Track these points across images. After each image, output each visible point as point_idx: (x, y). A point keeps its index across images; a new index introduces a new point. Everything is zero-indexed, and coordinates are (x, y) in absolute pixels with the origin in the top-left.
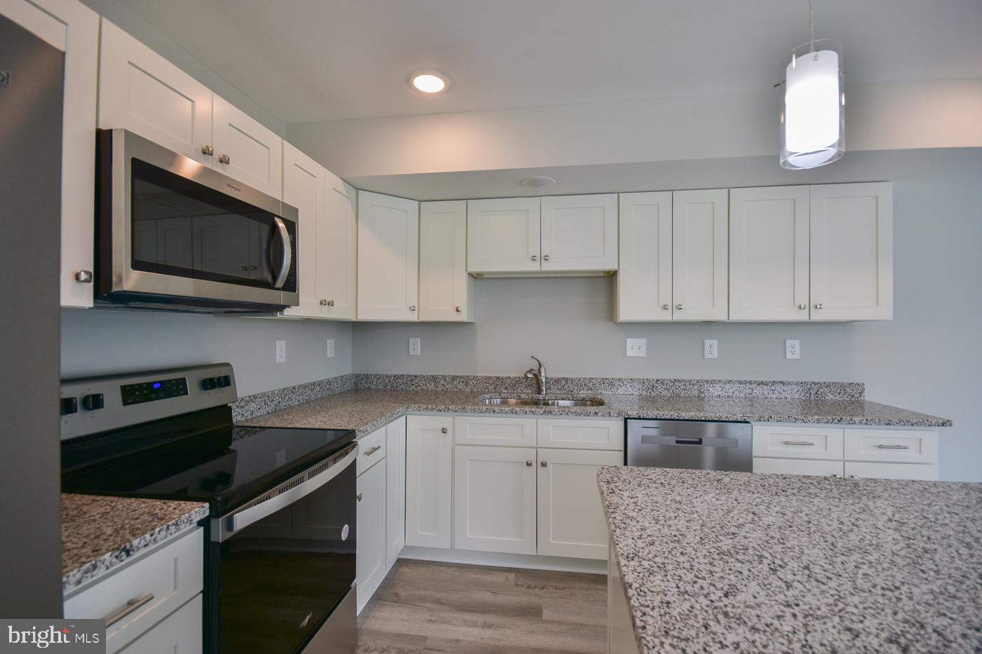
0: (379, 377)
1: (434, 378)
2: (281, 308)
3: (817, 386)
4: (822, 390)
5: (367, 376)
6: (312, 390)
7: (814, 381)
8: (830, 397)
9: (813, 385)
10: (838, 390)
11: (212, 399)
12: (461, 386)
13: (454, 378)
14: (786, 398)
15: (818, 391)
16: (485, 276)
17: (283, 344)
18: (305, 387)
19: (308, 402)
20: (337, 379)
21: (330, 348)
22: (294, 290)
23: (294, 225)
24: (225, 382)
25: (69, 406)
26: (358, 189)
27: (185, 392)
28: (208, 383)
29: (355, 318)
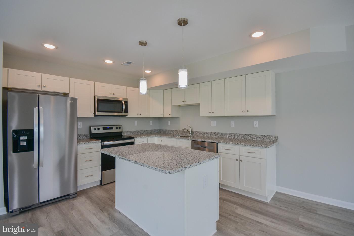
0: (163, 130)
1: (172, 131)
2: (127, 116)
3: (262, 136)
4: (264, 138)
5: (161, 130)
6: (144, 132)
7: (261, 135)
8: (266, 140)
9: (261, 136)
10: (269, 138)
11: (118, 130)
12: (177, 133)
13: (175, 131)
14: (252, 139)
15: (262, 138)
16: (181, 106)
17: (137, 122)
18: (142, 131)
19: (143, 134)
20: (152, 130)
21: (151, 123)
22: (127, 112)
23: (127, 101)
24: (120, 128)
25: (95, 129)
26: (149, 90)
27: (113, 129)
28: (117, 128)
29: (149, 117)
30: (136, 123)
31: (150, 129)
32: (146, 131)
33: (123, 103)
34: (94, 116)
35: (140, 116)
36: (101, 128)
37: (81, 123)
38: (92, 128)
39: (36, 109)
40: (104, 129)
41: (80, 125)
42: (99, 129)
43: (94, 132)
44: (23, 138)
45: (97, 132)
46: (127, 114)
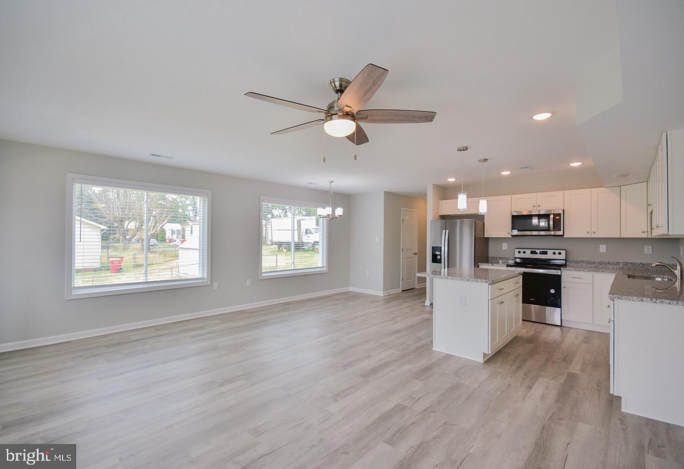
18: (619, 263)
19: (621, 269)
21: (647, 249)
22: (560, 230)
23: (560, 214)
24: (560, 253)
25: (519, 252)
26: (620, 186)
27: (547, 254)
28: (554, 253)
29: (619, 237)
30: (603, 248)
33: (552, 216)
34: (510, 236)
35: (593, 236)
36: (528, 252)
37: (506, 244)
38: (517, 251)
39: (444, 231)
40: (533, 253)
41: (505, 246)
42: (524, 252)
43: (517, 255)
44: (438, 253)
45: (522, 255)
46: (561, 233)
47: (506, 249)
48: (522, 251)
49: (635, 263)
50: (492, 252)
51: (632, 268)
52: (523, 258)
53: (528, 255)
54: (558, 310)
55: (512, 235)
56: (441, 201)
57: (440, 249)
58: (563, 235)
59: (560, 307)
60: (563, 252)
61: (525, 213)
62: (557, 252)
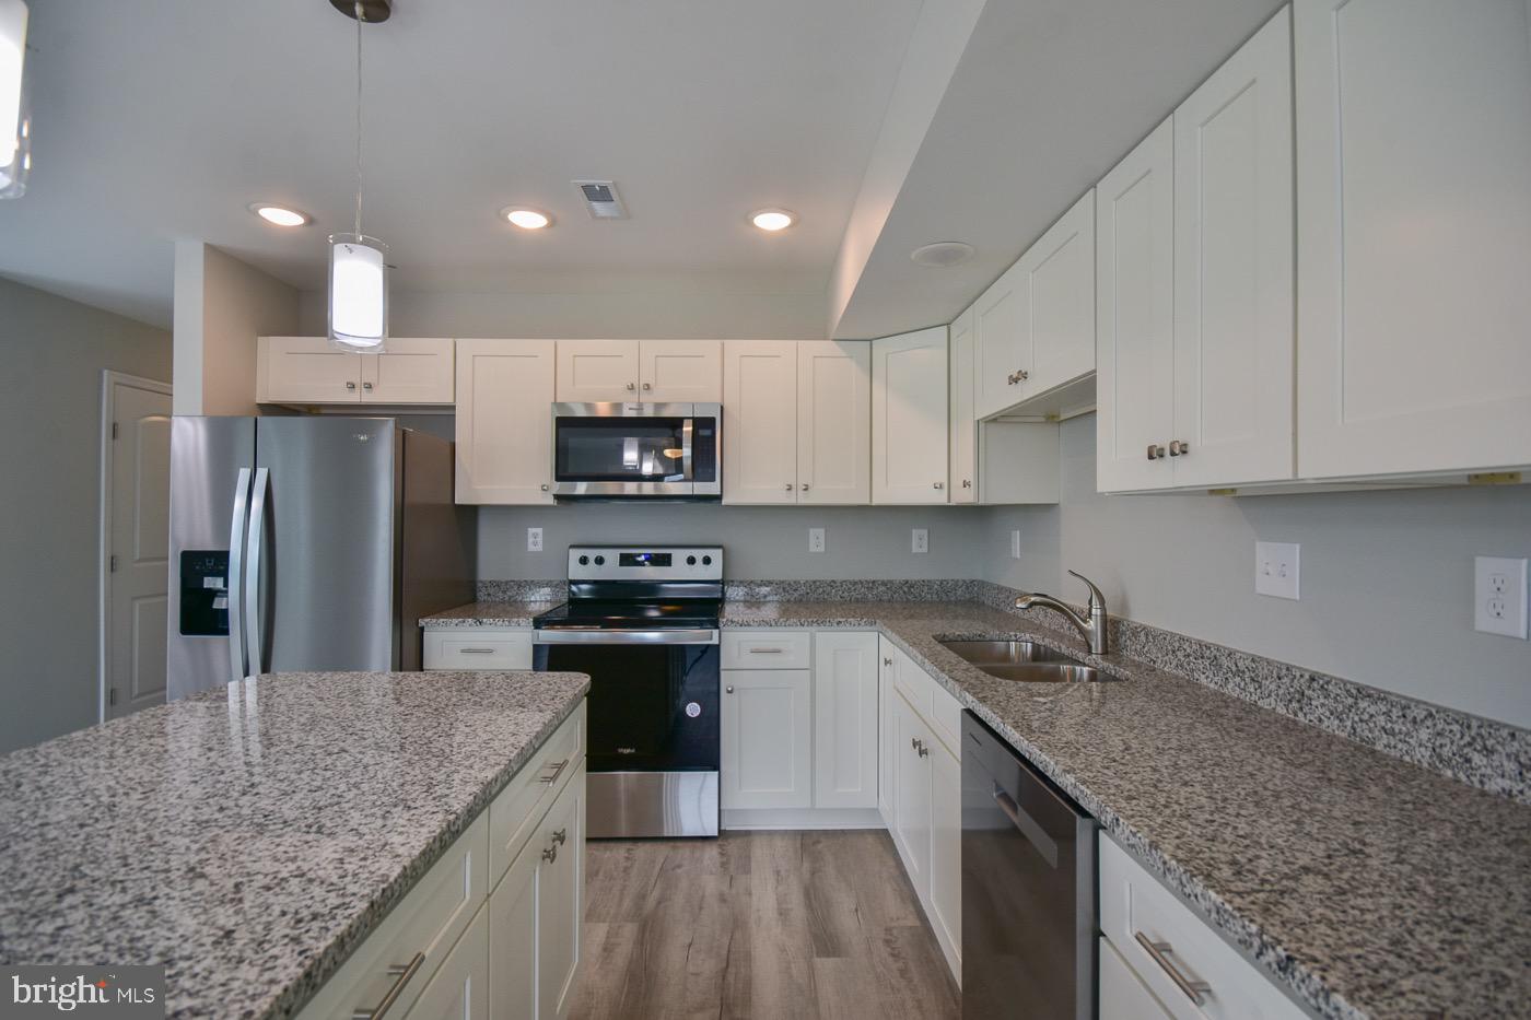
0: (991, 588)
17: (821, 532)
18: (855, 583)
19: (862, 601)
20: (928, 584)
21: (919, 540)
22: (713, 480)
23: (713, 420)
24: (707, 561)
25: (584, 561)
26: (871, 340)
27: (670, 565)
28: (691, 561)
29: (865, 501)
30: (817, 539)
31: (914, 576)
32: (884, 583)
33: (688, 429)
34: (550, 501)
35: (803, 500)
36: (611, 557)
37: (539, 531)
38: (576, 554)
39: (244, 475)
40: (627, 560)
41: (536, 538)
42: (600, 561)
43: (576, 571)
44: (212, 583)
45: (592, 572)
46: (710, 488)
47: (539, 548)
48: (592, 554)
49: (891, 582)
50: (491, 563)
51: (885, 598)
52: (595, 582)
53: (613, 570)
54: (711, 777)
55: (557, 497)
56: (261, 340)
57: (218, 562)
58: (719, 498)
59: (715, 766)
60: (716, 555)
61: (603, 410)
62: (699, 554)
